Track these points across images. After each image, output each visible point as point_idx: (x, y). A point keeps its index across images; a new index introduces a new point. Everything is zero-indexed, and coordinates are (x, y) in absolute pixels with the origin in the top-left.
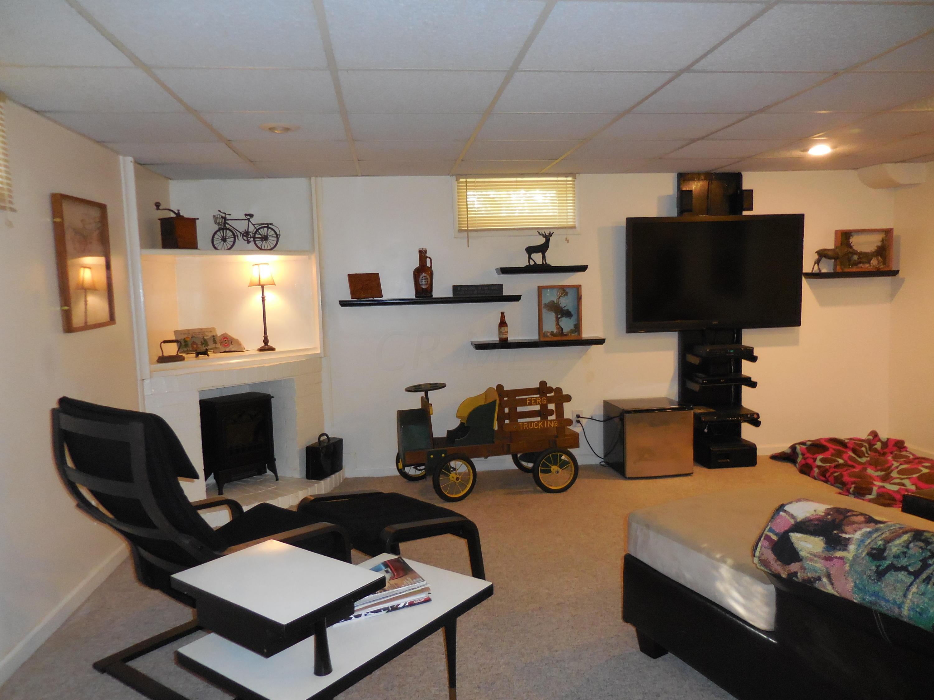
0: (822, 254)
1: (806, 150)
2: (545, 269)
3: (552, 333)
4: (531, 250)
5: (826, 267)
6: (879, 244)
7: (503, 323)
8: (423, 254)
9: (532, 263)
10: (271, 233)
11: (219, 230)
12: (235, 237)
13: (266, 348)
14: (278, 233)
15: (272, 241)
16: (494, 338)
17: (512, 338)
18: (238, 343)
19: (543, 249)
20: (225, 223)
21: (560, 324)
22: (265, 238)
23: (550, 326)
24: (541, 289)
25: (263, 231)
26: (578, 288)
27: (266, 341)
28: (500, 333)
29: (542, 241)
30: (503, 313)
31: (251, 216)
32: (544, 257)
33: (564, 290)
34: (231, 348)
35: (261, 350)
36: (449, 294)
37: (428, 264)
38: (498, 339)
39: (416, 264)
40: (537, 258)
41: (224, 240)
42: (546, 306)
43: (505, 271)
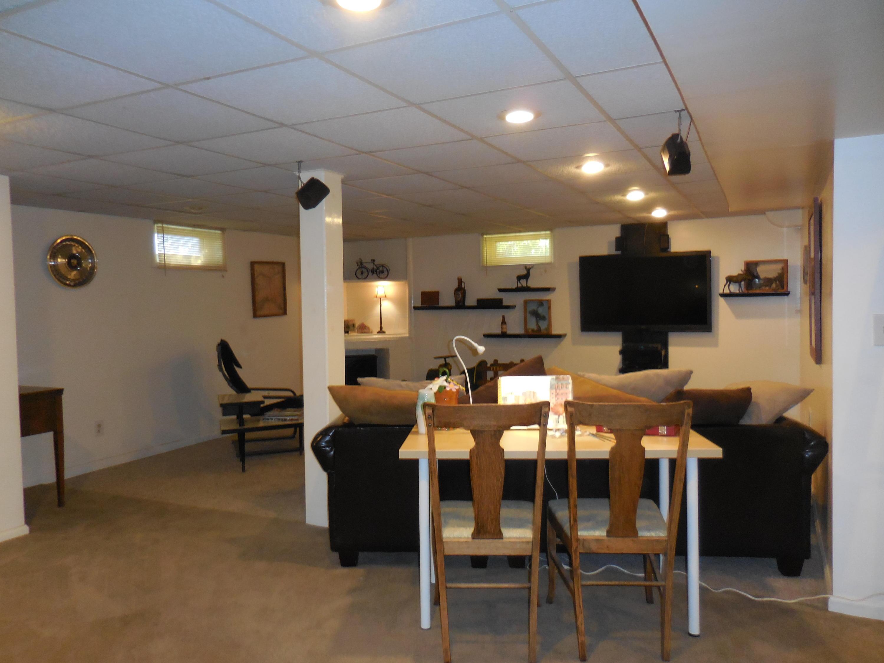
0: (730, 280)
1: (650, 213)
2: (528, 289)
3: (533, 330)
4: (519, 278)
5: (734, 288)
6: (780, 272)
7: (504, 322)
8: (460, 281)
9: (520, 285)
10: (385, 269)
11: (359, 268)
12: (368, 271)
13: (381, 331)
14: (388, 269)
15: (386, 273)
16: (498, 331)
17: (509, 332)
18: (369, 329)
19: (526, 277)
20: (362, 264)
21: (539, 324)
22: (382, 272)
23: (532, 325)
24: (526, 302)
25: (381, 268)
26: (549, 301)
27: (381, 328)
28: (502, 328)
29: (524, 272)
30: (503, 317)
31: (374, 261)
32: (527, 282)
33: (541, 303)
34: (365, 330)
35: (379, 332)
36: (474, 304)
37: (463, 286)
38: (500, 332)
39: (456, 286)
40: (523, 282)
41: (362, 273)
42: (530, 312)
43: (500, 290)
